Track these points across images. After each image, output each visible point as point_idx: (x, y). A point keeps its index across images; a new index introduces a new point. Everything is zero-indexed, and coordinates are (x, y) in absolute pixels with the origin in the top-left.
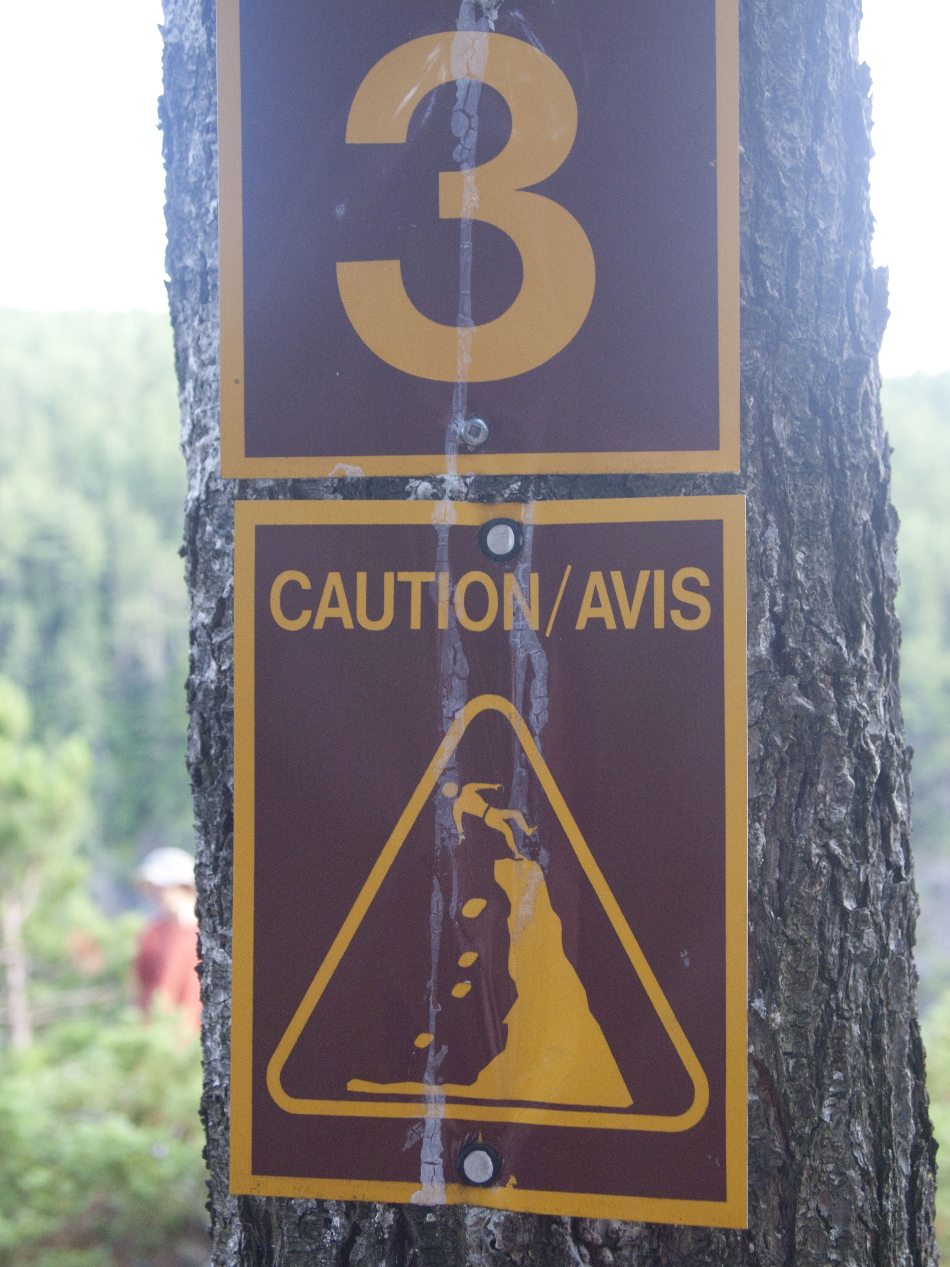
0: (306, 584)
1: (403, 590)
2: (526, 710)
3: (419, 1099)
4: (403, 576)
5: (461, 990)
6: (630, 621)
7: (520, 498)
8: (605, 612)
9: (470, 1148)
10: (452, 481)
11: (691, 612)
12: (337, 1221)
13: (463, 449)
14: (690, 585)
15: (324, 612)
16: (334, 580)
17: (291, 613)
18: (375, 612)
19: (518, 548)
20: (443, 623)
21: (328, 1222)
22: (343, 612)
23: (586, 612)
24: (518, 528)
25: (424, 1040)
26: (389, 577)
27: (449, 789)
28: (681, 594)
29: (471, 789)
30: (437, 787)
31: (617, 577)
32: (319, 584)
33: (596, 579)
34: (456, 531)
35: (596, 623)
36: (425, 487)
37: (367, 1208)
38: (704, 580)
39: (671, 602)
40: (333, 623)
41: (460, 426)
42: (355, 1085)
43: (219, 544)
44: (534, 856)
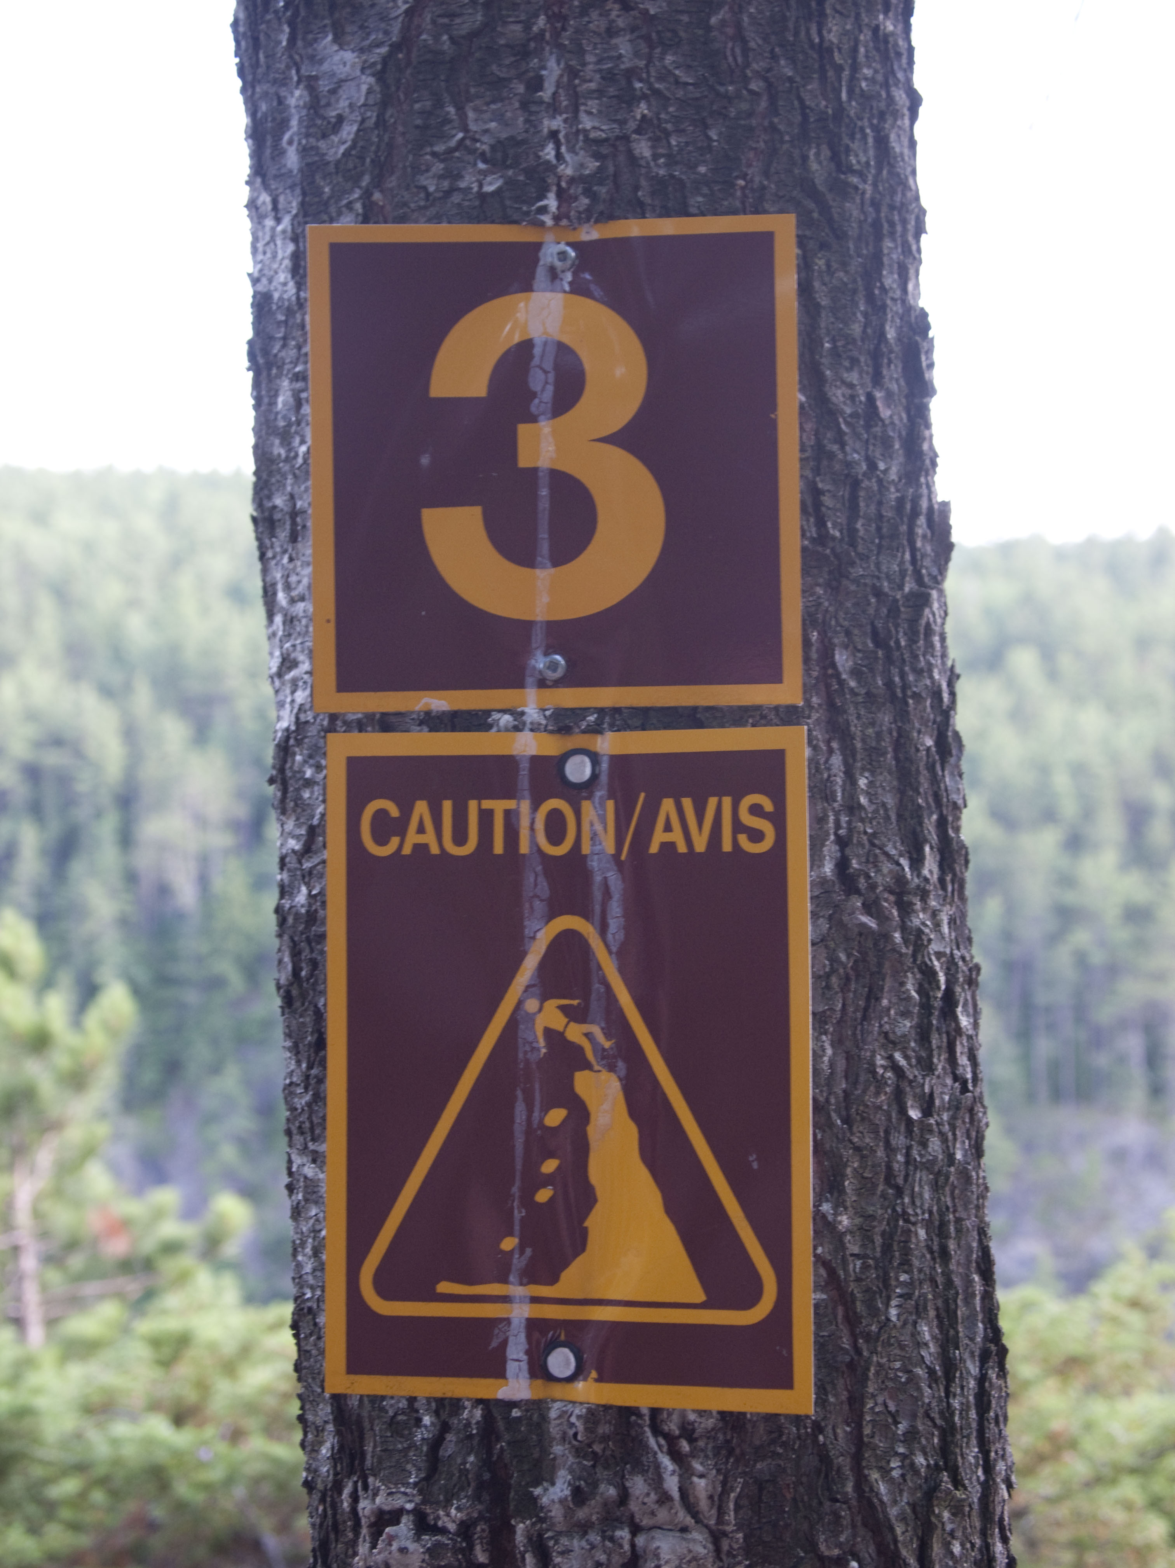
0: (394, 812)
1: (486, 817)
2: (603, 929)
3: (505, 1299)
4: (487, 804)
5: (543, 1195)
6: (700, 844)
7: (596, 730)
8: (677, 837)
9: (553, 1345)
10: (532, 713)
11: (756, 836)
12: (427, 1420)
13: (542, 684)
14: (756, 810)
15: (412, 838)
16: (421, 808)
17: (381, 839)
18: (460, 838)
19: (594, 776)
20: (524, 848)
21: (418, 1421)
22: (429, 838)
23: (659, 837)
24: (595, 758)
25: (509, 1244)
26: (473, 805)
27: (532, 1005)
28: (747, 819)
29: (552, 1004)
30: (520, 1004)
31: (687, 803)
32: (407, 812)
33: (668, 805)
34: (536, 761)
35: (668, 847)
36: (506, 719)
37: (455, 1405)
38: (768, 806)
39: (738, 827)
40: (421, 849)
41: (540, 662)
42: (444, 1287)
43: (309, 773)
44: (611, 1068)
